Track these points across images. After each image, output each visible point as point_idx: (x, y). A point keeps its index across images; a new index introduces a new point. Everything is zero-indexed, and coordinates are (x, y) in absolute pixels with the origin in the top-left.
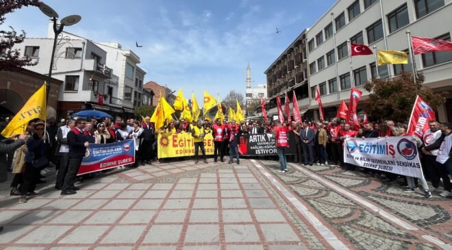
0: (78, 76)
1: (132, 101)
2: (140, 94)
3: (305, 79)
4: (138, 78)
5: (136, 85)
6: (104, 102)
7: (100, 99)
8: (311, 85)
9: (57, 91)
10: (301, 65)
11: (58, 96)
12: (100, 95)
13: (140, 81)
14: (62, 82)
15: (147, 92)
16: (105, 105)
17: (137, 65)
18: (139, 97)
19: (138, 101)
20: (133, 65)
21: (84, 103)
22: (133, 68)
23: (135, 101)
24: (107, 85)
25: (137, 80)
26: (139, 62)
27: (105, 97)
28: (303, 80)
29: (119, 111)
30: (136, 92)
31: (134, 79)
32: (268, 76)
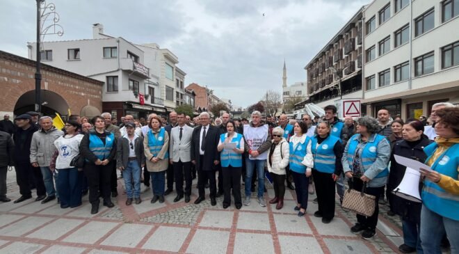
0: (117, 77)
1: (175, 101)
2: (181, 94)
3: (357, 69)
4: (179, 79)
5: (178, 86)
6: (145, 102)
7: (141, 99)
8: (366, 74)
9: (100, 92)
10: (352, 53)
11: (102, 97)
12: (140, 95)
13: (181, 82)
14: (103, 83)
15: (189, 93)
16: (146, 105)
17: (176, 65)
18: (182, 98)
19: (180, 101)
20: (172, 65)
21: (125, 102)
22: (173, 68)
23: (178, 102)
24: (147, 85)
25: (178, 80)
26: (177, 62)
27: (146, 97)
28: (354, 70)
29: (161, 111)
30: (178, 93)
31: (175, 80)
32: (308, 71)
